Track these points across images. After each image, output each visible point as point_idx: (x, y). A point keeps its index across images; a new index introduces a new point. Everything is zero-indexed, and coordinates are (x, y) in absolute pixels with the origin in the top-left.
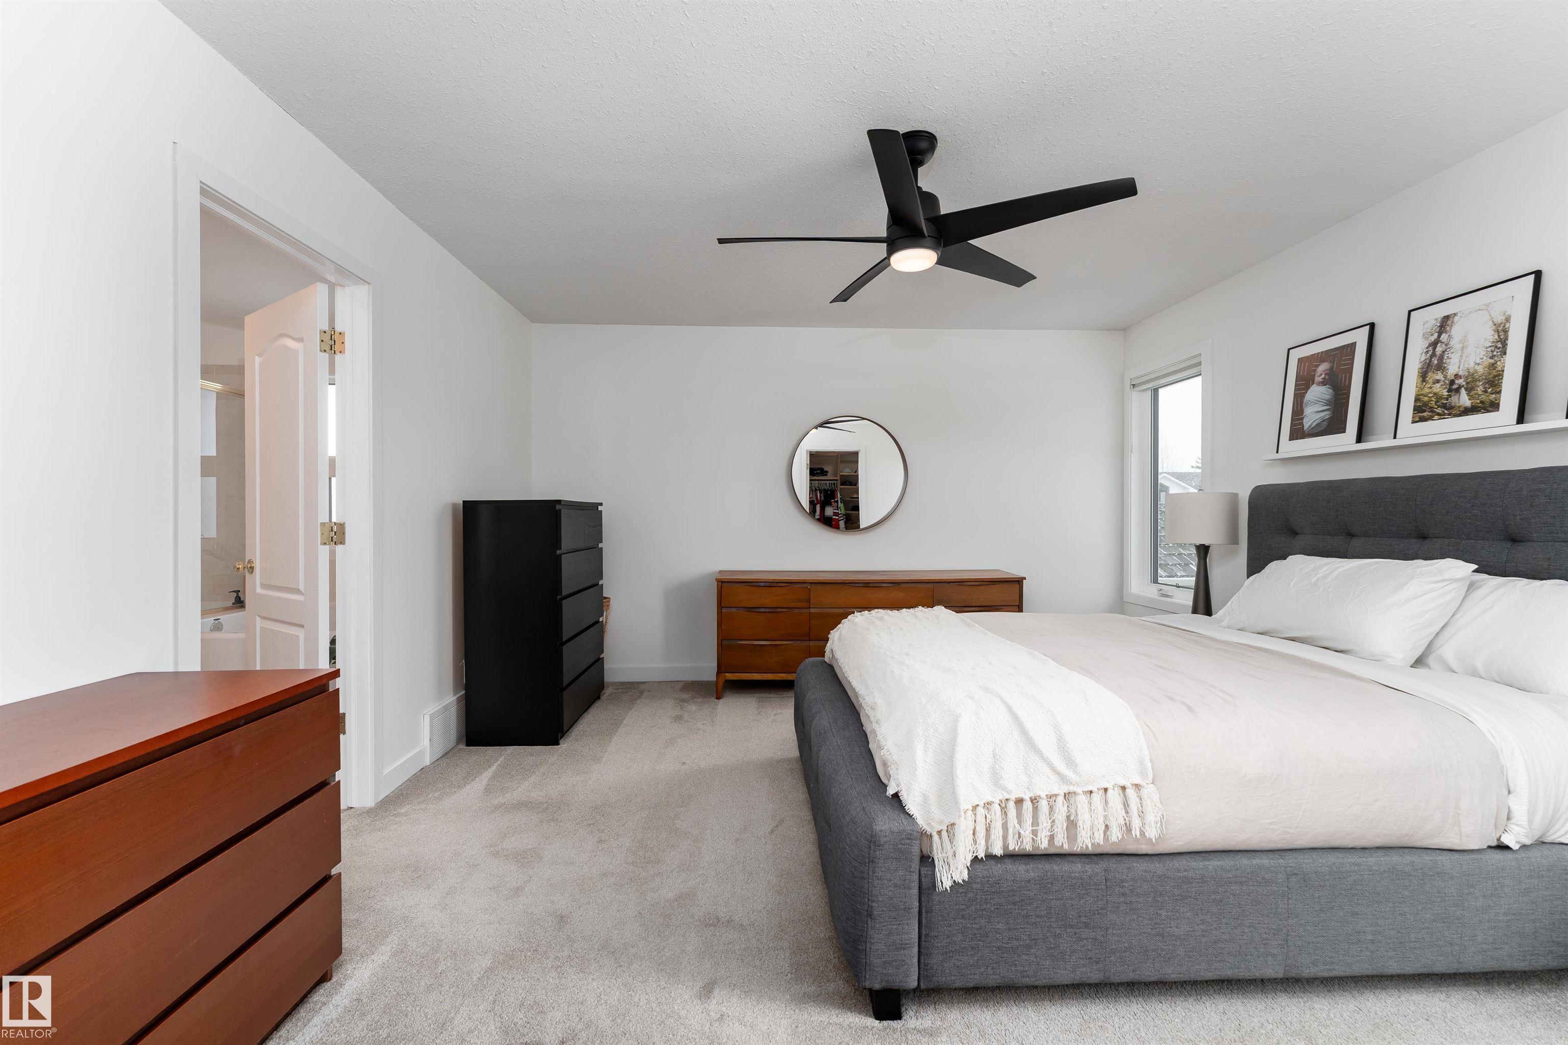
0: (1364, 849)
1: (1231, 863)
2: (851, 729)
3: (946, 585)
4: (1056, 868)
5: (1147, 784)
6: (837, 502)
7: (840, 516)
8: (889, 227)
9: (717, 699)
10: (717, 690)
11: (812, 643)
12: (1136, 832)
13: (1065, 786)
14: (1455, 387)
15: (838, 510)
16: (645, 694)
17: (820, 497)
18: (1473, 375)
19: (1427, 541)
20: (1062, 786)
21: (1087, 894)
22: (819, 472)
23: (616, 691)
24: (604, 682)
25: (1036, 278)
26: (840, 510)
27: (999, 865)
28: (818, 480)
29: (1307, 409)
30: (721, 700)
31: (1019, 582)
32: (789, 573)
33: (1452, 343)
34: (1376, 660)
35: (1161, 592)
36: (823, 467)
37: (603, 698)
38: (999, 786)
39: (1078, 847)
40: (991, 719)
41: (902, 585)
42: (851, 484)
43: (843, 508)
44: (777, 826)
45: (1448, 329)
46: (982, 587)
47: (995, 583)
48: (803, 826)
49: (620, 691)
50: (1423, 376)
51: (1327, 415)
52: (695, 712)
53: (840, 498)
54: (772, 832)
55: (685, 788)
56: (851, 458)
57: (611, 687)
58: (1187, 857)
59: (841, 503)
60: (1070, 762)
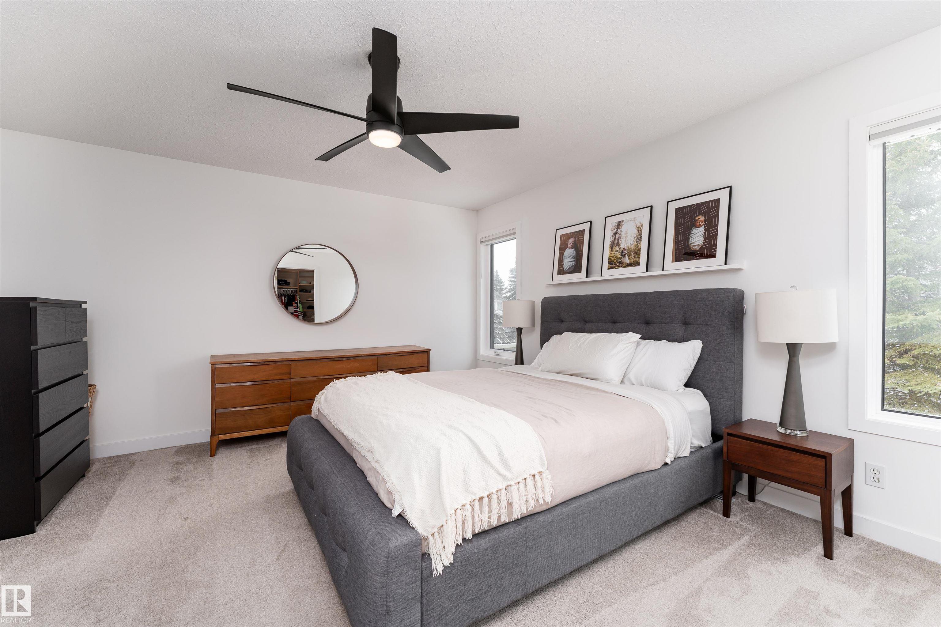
0: (624, 479)
1: (579, 504)
2: (348, 468)
3: (386, 356)
4: (501, 535)
5: (545, 470)
6: (297, 303)
7: (299, 313)
8: (368, 113)
9: (211, 456)
10: (211, 449)
11: (292, 404)
12: (541, 501)
13: (505, 482)
14: (623, 254)
15: (297, 309)
16: (137, 464)
17: (284, 300)
18: (630, 249)
19: (616, 324)
20: (504, 483)
21: (517, 546)
22: (284, 282)
23: (103, 466)
24: (90, 459)
25: (451, 169)
26: (299, 309)
27: (470, 545)
28: (283, 288)
29: (565, 260)
30: (215, 457)
31: (427, 352)
32: (272, 355)
33: (622, 234)
34: (608, 382)
35: (496, 353)
36: (286, 280)
37: (90, 474)
38: (469, 491)
39: (513, 519)
40: (460, 447)
41: (358, 358)
42: (306, 291)
43: (301, 307)
44: (282, 551)
45: (620, 227)
46: (406, 357)
47: (414, 353)
48: (304, 545)
49: (108, 465)
50: (612, 248)
51: (573, 263)
52: (191, 471)
53: (299, 301)
54: (278, 558)
55: (190, 541)
56: (310, 274)
57: (97, 463)
58: (560, 507)
59: (300, 304)
60: (507, 466)
